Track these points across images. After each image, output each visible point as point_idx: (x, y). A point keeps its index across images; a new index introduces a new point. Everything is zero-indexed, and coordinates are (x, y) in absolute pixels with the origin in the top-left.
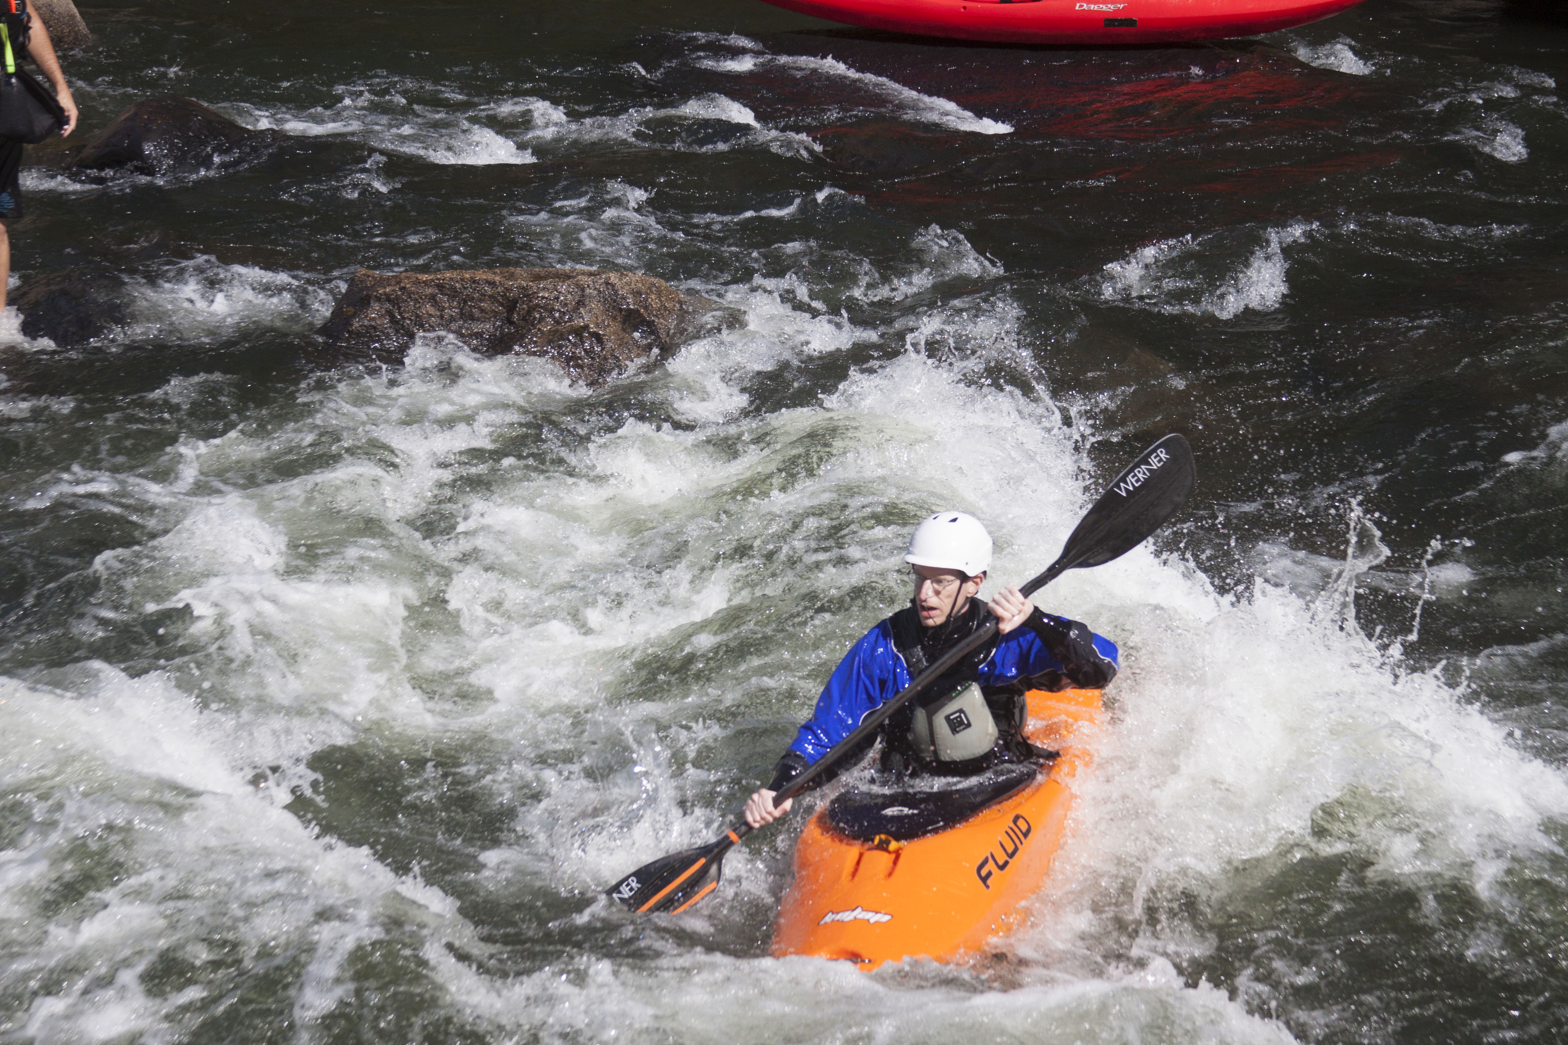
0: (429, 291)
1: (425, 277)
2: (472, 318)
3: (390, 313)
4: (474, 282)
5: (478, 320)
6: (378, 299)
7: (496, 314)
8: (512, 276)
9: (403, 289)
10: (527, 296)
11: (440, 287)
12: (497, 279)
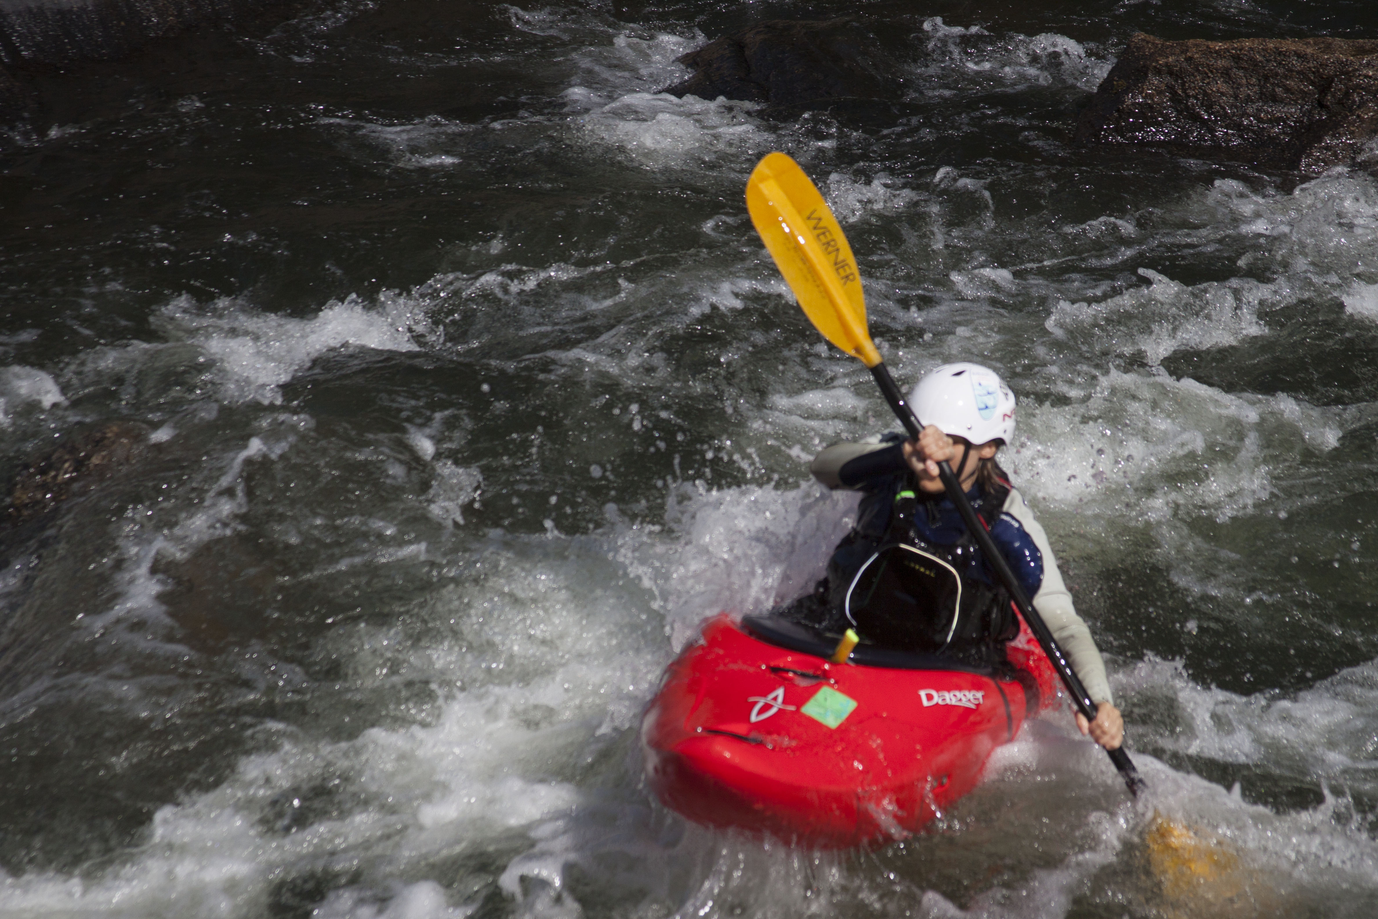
0: (1221, 63)
1: (1218, 45)
2: (1275, 99)
3: (1171, 88)
4: (1280, 53)
5: (1282, 101)
6: (1158, 72)
7: (1304, 94)
8: (1328, 48)
9: (1189, 59)
10: (1347, 73)
11: (1237, 58)
12: (1309, 51)
